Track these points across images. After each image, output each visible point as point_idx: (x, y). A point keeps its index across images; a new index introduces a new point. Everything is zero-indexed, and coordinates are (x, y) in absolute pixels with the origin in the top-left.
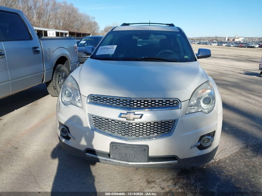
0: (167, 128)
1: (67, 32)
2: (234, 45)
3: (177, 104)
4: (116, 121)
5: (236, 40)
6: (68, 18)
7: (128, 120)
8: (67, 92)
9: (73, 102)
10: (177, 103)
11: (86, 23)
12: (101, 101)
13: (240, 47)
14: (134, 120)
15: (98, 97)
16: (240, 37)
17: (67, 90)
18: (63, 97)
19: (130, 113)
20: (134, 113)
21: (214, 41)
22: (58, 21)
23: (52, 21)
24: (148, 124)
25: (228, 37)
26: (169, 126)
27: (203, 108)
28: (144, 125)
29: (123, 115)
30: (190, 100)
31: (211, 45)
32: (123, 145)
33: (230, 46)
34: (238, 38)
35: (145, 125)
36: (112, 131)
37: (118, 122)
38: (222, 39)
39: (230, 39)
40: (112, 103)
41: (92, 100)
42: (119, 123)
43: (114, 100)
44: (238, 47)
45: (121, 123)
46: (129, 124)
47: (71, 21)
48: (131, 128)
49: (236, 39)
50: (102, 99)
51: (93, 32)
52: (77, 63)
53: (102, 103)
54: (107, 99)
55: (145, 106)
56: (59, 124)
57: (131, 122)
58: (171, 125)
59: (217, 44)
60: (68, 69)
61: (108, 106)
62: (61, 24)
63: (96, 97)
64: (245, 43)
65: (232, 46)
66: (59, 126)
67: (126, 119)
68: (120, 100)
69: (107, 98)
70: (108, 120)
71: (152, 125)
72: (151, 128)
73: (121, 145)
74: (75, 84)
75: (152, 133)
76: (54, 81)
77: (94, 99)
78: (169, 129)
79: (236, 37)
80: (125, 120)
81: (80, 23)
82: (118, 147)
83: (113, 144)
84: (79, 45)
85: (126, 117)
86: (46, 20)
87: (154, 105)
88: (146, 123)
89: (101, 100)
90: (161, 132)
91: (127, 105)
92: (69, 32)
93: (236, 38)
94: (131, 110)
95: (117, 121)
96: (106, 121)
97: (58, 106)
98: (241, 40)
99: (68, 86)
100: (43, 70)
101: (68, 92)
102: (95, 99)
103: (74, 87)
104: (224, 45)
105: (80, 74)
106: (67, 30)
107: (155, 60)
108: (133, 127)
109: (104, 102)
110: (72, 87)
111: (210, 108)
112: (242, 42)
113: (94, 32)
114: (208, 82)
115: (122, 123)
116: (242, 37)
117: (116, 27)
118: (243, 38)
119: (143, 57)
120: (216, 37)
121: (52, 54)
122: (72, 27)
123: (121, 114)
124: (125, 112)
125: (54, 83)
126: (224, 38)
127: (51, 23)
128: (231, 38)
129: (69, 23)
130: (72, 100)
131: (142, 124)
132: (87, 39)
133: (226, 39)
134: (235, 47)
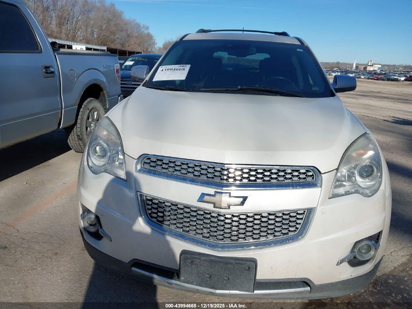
0: (294, 224)
1: (105, 48)
2: (367, 77)
3: (313, 178)
4: (192, 209)
5: (370, 69)
6: (106, 26)
7: (217, 208)
8: (98, 148)
9: (109, 167)
10: (313, 175)
11: (134, 35)
12: (163, 168)
13: (375, 79)
14: (229, 208)
15: (158, 160)
16: (375, 64)
17: (99, 144)
18: (90, 157)
19: (222, 193)
20: (230, 193)
21: (335, 69)
22: (89, 30)
23: (80, 30)
24: (256, 217)
25: (356, 64)
26: (298, 221)
27: (359, 186)
28: (249, 219)
29: (206, 198)
30: (337, 169)
31: (330, 74)
32: (206, 258)
33: (360, 78)
34: (372, 66)
35: (251, 219)
36: (184, 228)
37: (196, 211)
38: (348, 66)
39: (360, 66)
40: (185, 172)
41: (147, 166)
42: (199, 212)
43: (189, 167)
44: (372, 79)
45: (202, 213)
46: (218, 215)
47: (111, 32)
48: (222, 223)
50: (166, 164)
51: (145, 50)
52: (119, 96)
53: (164, 171)
54: (176, 164)
55: (250, 180)
56: (83, 208)
57: (222, 211)
58: (302, 219)
60: (103, 106)
61: (178, 179)
62: (95, 36)
63: (155, 160)
64: (383, 74)
65: (362, 77)
66: (81, 212)
67: (213, 205)
68: (200, 166)
69: (175, 162)
70: (177, 205)
71: (263, 219)
72: (263, 224)
73: (203, 258)
74: (115, 133)
75: (265, 234)
76: (78, 125)
77: (149, 163)
78: (298, 226)
79: (370, 64)
80: (210, 207)
81: (125, 35)
82: (197, 261)
83: (186, 255)
84: (123, 67)
85: (213, 201)
86: (71, 28)
87: (268, 179)
88: (252, 215)
89: (164, 166)
90: (282, 233)
91: (215, 178)
92: (107, 48)
93: (369, 66)
94: (224, 189)
95: (195, 209)
96: (173, 207)
97: (81, 173)
98: (376, 68)
99: (101, 136)
100: (60, 106)
101: (100, 149)
102: (152, 164)
103: (111, 139)
105: (123, 114)
106: (104, 45)
107: (260, 92)
108: (227, 221)
109: (171, 169)
110: (108, 139)
111: (374, 185)
112: (379, 71)
113: (147, 49)
114: (367, 135)
115: (204, 212)
116: (379, 64)
117: (188, 34)
118: (380, 66)
119: (239, 87)
120: (338, 63)
121: (77, 79)
122: (113, 41)
123: (203, 195)
124: (211, 191)
125: (79, 130)
126: (350, 64)
127: (79, 33)
128: (362, 65)
129: (108, 35)
130: (108, 163)
131: (244, 217)
132: (137, 58)
133: (353, 66)
134: (368, 79)
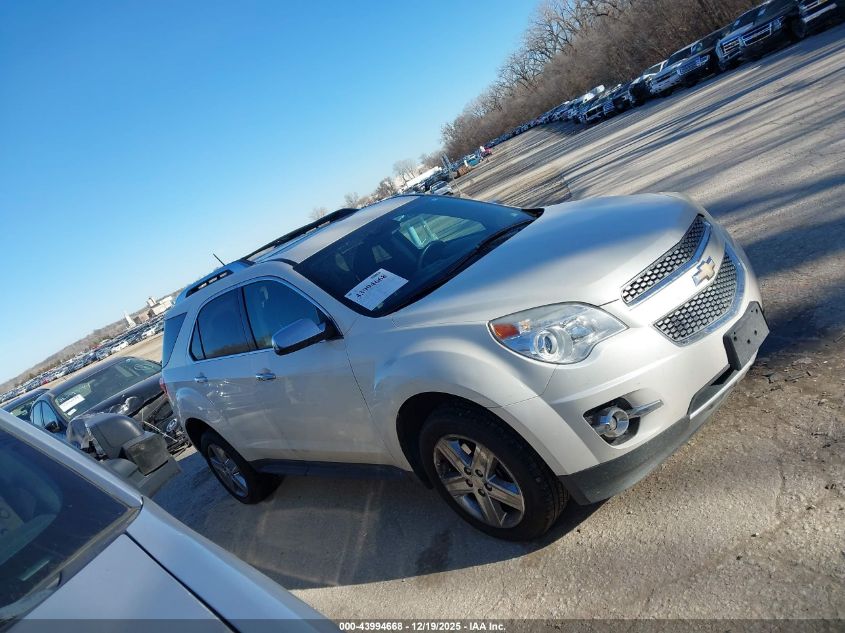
5: (159, 310)
16: (159, 300)
31: (110, 354)
34: (158, 304)
39: (140, 316)
49: (154, 310)
59: (125, 343)
77: (629, 294)
79: (152, 305)
98: (167, 304)
102: (632, 293)
104: (149, 333)
116: (166, 297)
118: (170, 298)
124: (694, 270)
128: (140, 312)
133: (127, 321)
